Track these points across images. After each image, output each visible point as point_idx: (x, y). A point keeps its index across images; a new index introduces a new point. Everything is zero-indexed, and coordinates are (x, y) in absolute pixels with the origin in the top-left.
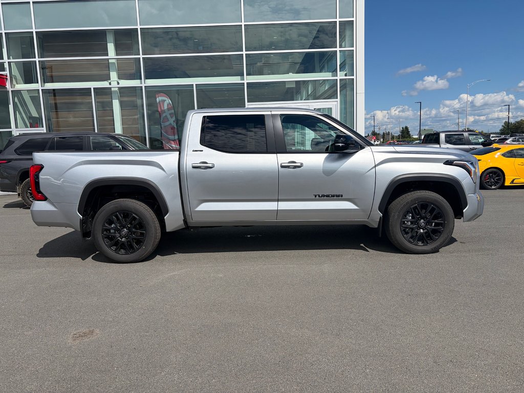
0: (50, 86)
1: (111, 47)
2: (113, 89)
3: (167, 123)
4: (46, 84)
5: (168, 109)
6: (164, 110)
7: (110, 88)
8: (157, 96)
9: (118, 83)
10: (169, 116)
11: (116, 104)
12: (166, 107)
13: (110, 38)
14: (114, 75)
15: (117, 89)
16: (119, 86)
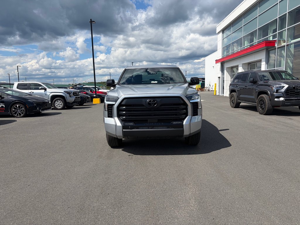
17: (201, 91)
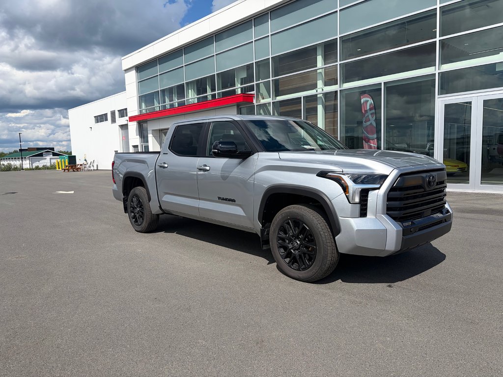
0: (280, 98)
1: (320, 59)
2: (318, 96)
3: (368, 123)
4: (277, 97)
5: (370, 109)
6: (367, 110)
7: (316, 95)
8: (362, 97)
9: (323, 90)
10: (370, 116)
11: (320, 109)
12: (368, 108)
13: (320, 52)
14: (320, 83)
15: (321, 95)
16: (323, 92)
17: (74, 171)
